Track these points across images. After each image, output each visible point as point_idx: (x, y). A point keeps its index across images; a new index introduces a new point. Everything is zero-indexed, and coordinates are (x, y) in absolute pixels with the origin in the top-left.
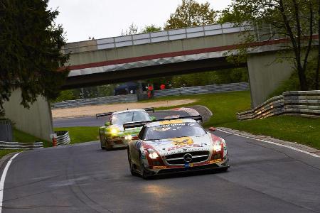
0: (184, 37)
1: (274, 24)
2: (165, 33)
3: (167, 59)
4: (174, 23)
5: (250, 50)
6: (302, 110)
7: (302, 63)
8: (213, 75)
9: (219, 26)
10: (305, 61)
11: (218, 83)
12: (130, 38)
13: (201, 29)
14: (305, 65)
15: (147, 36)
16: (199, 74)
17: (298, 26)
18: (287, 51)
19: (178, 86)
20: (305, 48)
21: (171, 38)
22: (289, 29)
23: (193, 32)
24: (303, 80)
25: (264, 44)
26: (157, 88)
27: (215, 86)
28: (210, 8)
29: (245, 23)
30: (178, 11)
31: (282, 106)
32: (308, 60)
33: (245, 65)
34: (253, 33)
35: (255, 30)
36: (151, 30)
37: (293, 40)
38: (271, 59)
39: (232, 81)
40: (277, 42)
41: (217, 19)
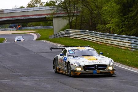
0: (33, 10)
1: (62, 7)
2: (27, 9)
3: (27, 17)
4: (30, 6)
5: (54, 16)
6: (70, 36)
7: (71, 20)
8: (42, 23)
9: (44, 7)
10: (72, 20)
11: (43, 26)
12: (15, 10)
13: (38, 8)
14: (72, 21)
15: (21, 9)
16: (37, 23)
17: (70, 8)
18: (66, 16)
19: (30, 26)
20: (72, 16)
21: (29, 10)
22: (67, 9)
23: (35, 9)
24: (71, 26)
25: (59, 14)
26: (23, 26)
27: (42, 27)
28: (41, 1)
29: (53, 7)
30: (31, 1)
31: (64, 34)
32: (73, 20)
33: (52, 20)
34: (55, 10)
35: (56, 9)
36: (22, 7)
37: (68, 13)
38: (61, 19)
39: (48, 25)
40: (63, 13)
41: (44, 5)
